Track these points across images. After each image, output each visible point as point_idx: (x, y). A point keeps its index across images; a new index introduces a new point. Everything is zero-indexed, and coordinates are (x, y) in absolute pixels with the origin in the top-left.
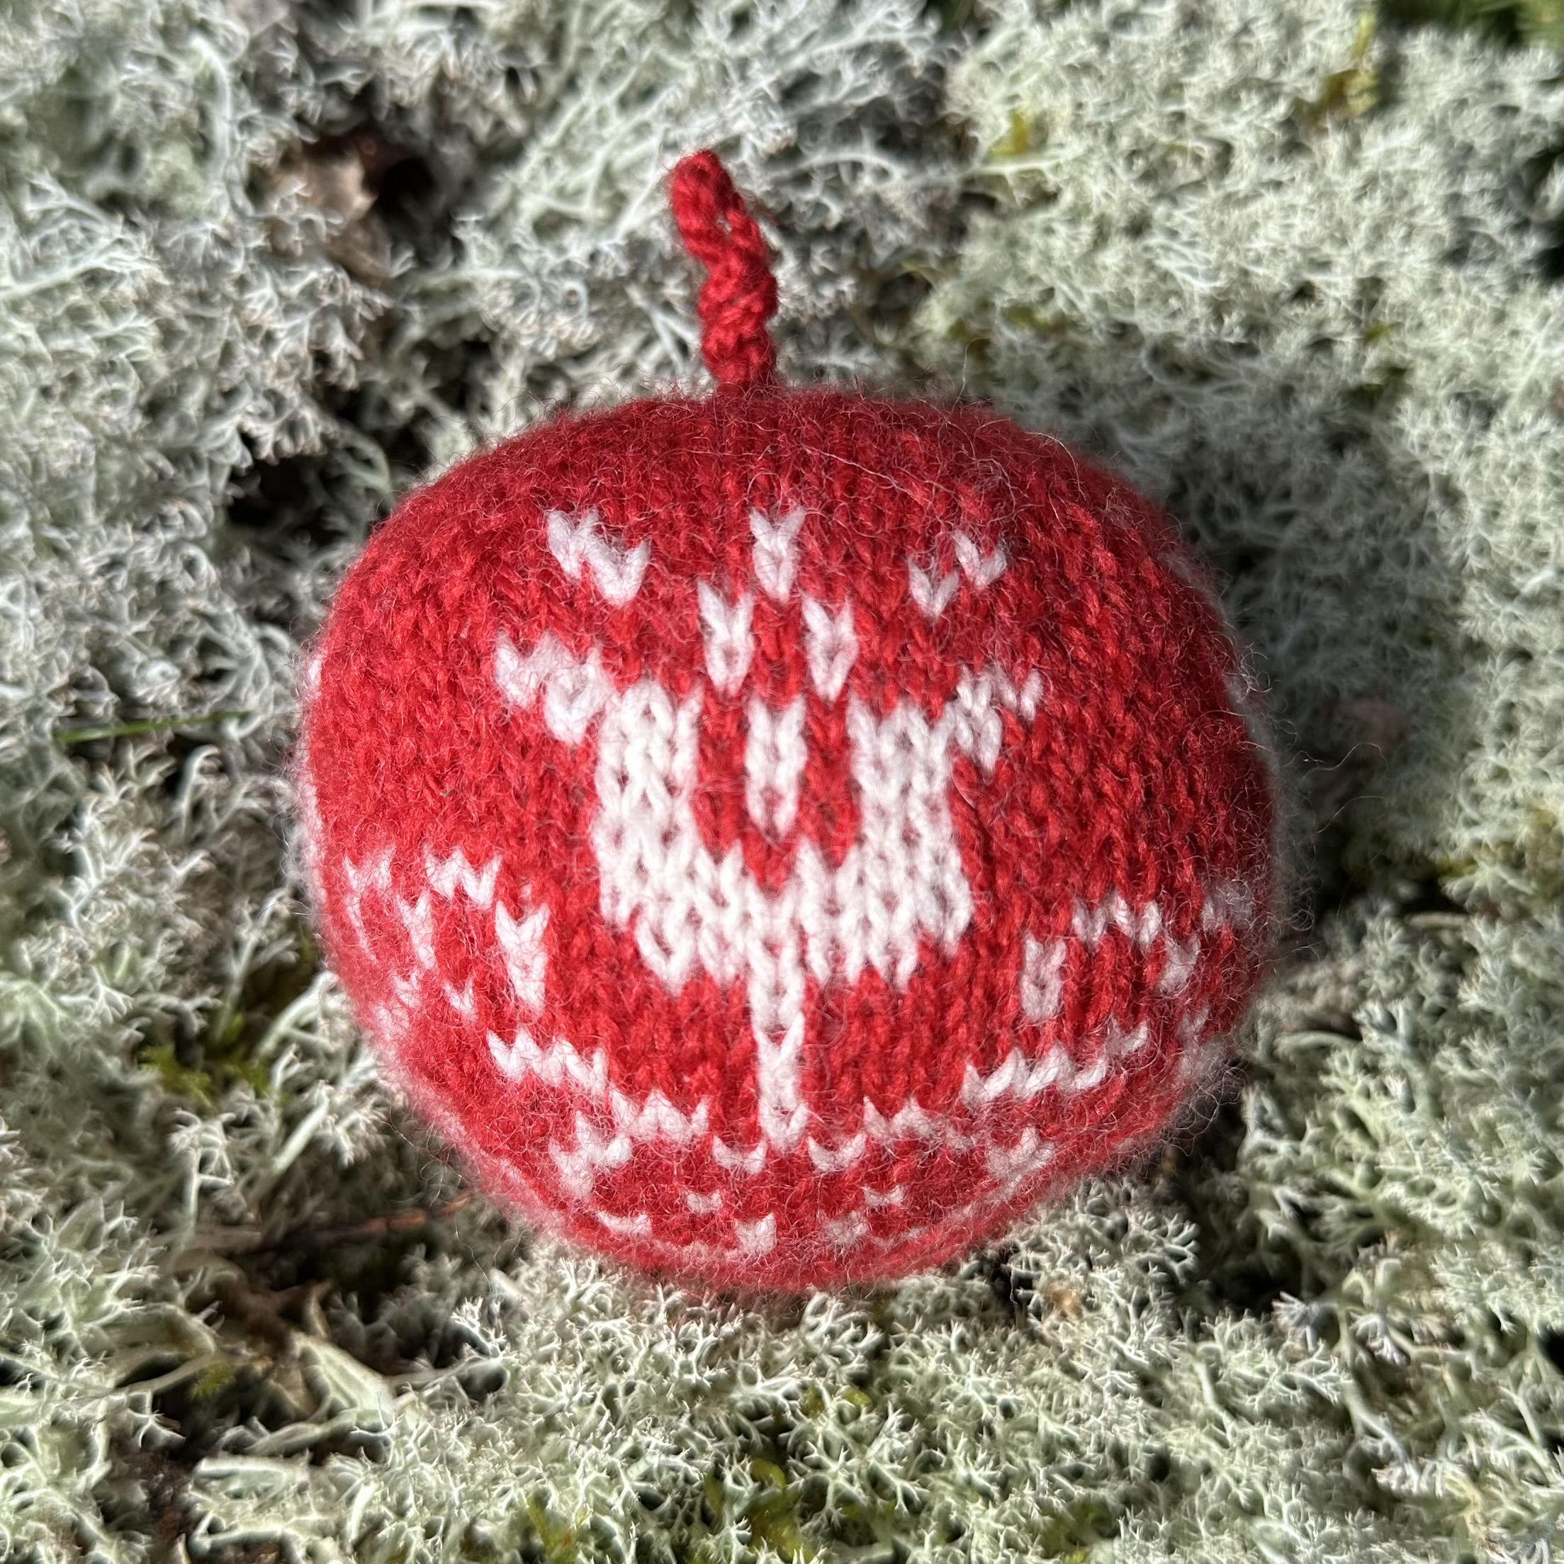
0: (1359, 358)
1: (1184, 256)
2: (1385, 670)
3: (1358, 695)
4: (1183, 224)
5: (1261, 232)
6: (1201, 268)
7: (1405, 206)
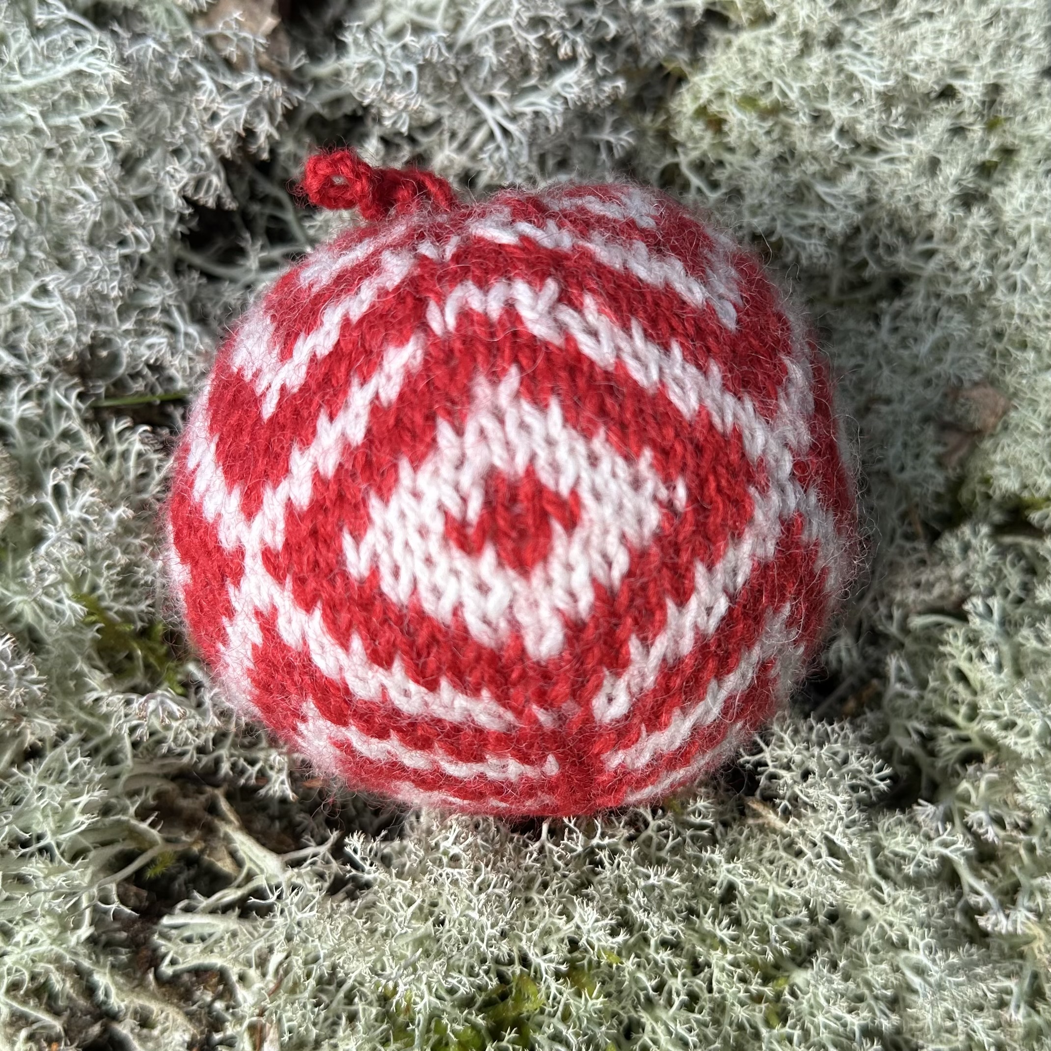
0: (985, 143)
1: (864, 63)
2: (994, 365)
3: (976, 384)
4: (865, 40)
5: (919, 48)
6: (877, 72)
7: (1018, 34)
